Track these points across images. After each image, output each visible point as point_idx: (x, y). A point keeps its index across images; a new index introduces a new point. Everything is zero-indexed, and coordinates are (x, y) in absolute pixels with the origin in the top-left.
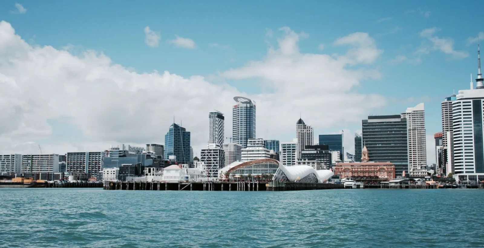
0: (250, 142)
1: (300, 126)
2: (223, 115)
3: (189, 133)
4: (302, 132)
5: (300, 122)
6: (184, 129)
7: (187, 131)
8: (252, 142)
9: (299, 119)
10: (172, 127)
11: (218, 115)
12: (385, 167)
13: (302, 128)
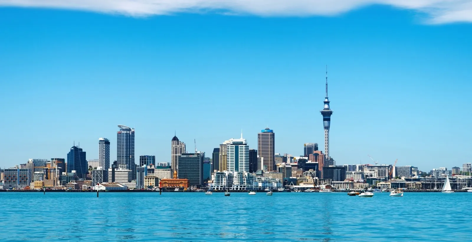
0: (120, 166)
1: (174, 142)
2: (109, 141)
3: (85, 153)
4: (176, 147)
5: (175, 139)
6: (81, 150)
7: (83, 151)
8: (121, 166)
9: (174, 136)
10: (73, 149)
11: (105, 142)
12: (183, 182)
13: (176, 144)
